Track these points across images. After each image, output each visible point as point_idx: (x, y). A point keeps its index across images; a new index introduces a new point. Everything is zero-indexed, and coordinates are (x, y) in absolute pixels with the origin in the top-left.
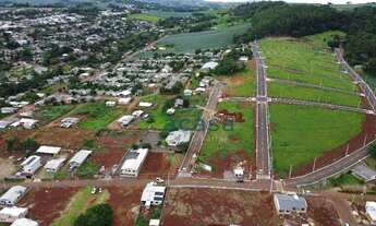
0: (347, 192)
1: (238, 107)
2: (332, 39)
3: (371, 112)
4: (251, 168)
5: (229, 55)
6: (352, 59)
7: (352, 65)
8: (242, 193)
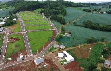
0: (53, 52)
1: (16, 35)
2: (40, 11)
3: (54, 30)
4: (25, 54)
5: (9, 19)
6: (47, 16)
7: (47, 18)
8: (24, 63)
